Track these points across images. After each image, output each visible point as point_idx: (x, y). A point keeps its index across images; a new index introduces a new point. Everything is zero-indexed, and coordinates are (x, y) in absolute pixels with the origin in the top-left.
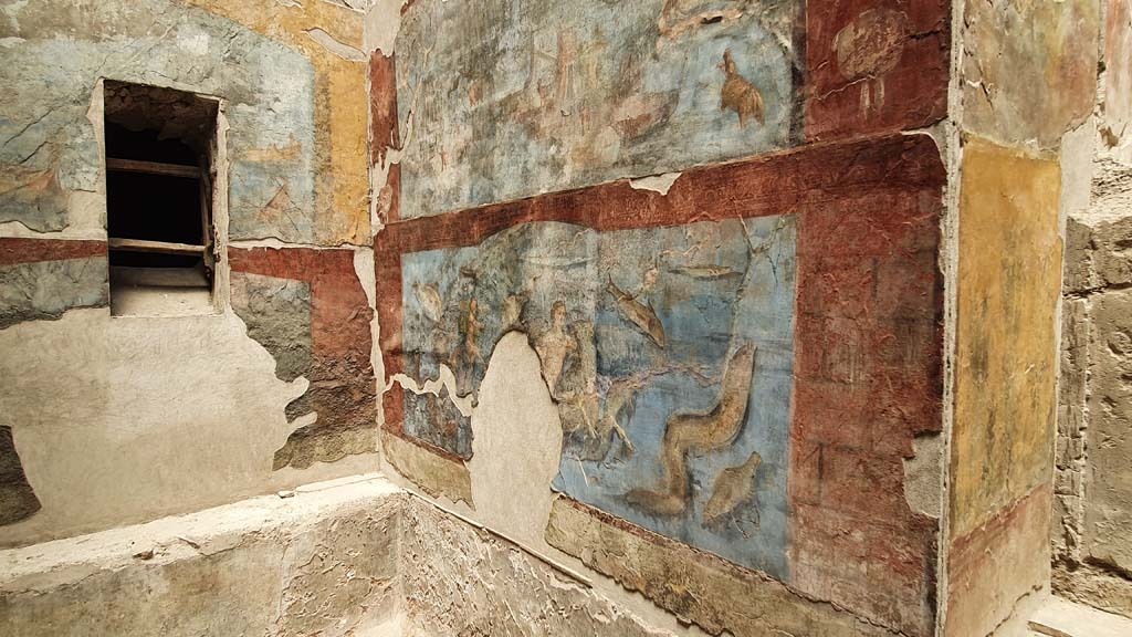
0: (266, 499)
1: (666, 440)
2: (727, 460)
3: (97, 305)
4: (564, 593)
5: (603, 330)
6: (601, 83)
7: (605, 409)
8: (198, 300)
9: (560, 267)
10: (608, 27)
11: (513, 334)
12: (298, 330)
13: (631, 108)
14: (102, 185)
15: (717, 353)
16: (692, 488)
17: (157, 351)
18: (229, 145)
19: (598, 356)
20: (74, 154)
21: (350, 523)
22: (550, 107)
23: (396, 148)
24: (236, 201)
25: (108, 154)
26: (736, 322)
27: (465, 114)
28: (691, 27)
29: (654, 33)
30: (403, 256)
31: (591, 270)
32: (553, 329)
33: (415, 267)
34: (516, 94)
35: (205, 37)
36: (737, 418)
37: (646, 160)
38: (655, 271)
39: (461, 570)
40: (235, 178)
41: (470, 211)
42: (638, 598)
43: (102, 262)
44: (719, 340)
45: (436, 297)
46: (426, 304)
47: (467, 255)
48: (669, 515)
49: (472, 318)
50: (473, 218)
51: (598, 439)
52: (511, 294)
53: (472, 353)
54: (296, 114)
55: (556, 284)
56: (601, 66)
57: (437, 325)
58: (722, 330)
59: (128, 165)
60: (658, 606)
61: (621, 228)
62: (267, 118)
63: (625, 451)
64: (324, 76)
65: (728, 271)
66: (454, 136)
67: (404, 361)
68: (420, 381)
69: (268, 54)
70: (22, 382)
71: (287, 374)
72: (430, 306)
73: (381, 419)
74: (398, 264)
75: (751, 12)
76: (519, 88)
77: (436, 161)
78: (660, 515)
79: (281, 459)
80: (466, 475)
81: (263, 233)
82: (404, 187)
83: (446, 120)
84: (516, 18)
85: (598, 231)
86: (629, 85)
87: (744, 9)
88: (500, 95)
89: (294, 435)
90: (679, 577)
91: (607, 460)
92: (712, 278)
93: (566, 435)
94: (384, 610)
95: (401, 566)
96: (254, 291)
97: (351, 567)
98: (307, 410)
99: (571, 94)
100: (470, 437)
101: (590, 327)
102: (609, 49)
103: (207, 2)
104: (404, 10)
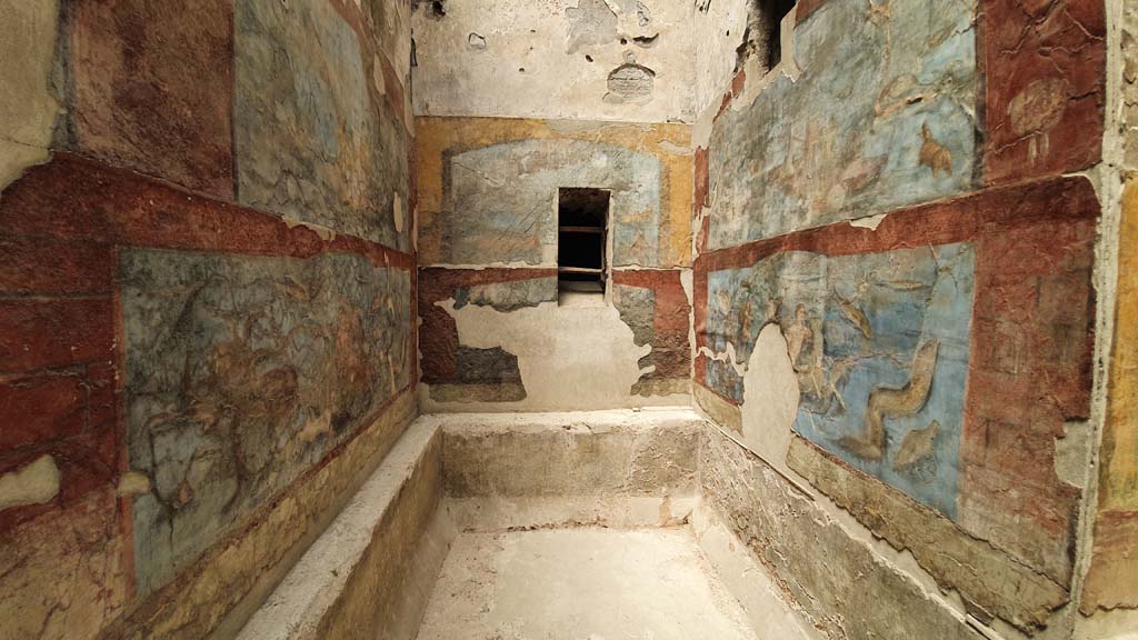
0: (626, 411)
1: (869, 404)
2: (913, 424)
3: (552, 300)
4: (796, 501)
5: (829, 325)
6: (833, 155)
7: (828, 379)
8: (598, 298)
9: (803, 281)
10: (840, 115)
11: (771, 325)
12: (647, 317)
13: (854, 170)
14: (556, 241)
15: (909, 345)
16: (886, 441)
17: (577, 325)
18: (615, 214)
19: (825, 342)
20: (545, 226)
21: (669, 433)
22: (800, 174)
23: (708, 206)
24: (617, 245)
25: (561, 223)
26: (925, 321)
27: (748, 182)
28: (899, 108)
29: (872, 115)
30: (709, 273)
31: (822, 283)
32: (796, 323)
33: (716, 281)
34: (779, 167)
35: (605, 158)
36: (923, 394)
37: (862, 206)
38: (866, 284)
39: (734, 474)
40: (617, 232)
41: (747, 245)
42: (845, 514)
43: (555, 278)
44: (911, 336)
45: (727, 300)
46: (721, 303)
47: (746, 273)
48: (869, 459)
49: (747, 313)
50: (750, 249)
51: (823, 399)
52: (771, 298)
53: (746, 337)
54: (650, 193)
55: (799, 292)
56: (834, 141)
57: (726, 317)
58: (914, 327)
59: (568, 229)
60: (859, 521)
61: (844, 254)
62: (634, 197)
63: (840, 410)
64: (668, 168)
65: (919, 285)
66: (740, 196)
67: (707, 339)
68: (716, 352)
69: (637, 159)
70: (522, 337)
71: (640, 342)
72: (723, 305)
73: (693, 374)
74: (706, 278)
75: (944, 92)
76: (781, 162)
77: (729, 214)
78: (863, 458)
79: (635, 390)
80: (739, 414)
81: (630, 261)
82: (711, 231)
83: (736, 189)
84: (780, 116)
85: (828, 256)
86: (853, 153)
87: (938, 91)
88: (769, 168)
89: (642, 377)
90: (874, 503)
91: (828, 414)
92: (908, 290)
93: (802, 394)
94: (689, 490)
95: (700, 466)
96: (624, 294)
97: (670, 459)
98: (651, 364)
99: (813, 164)
100: (742, 389)
101: (820, 322)
102: (840, 130)
103: (607, 138)
104: (714, 120)
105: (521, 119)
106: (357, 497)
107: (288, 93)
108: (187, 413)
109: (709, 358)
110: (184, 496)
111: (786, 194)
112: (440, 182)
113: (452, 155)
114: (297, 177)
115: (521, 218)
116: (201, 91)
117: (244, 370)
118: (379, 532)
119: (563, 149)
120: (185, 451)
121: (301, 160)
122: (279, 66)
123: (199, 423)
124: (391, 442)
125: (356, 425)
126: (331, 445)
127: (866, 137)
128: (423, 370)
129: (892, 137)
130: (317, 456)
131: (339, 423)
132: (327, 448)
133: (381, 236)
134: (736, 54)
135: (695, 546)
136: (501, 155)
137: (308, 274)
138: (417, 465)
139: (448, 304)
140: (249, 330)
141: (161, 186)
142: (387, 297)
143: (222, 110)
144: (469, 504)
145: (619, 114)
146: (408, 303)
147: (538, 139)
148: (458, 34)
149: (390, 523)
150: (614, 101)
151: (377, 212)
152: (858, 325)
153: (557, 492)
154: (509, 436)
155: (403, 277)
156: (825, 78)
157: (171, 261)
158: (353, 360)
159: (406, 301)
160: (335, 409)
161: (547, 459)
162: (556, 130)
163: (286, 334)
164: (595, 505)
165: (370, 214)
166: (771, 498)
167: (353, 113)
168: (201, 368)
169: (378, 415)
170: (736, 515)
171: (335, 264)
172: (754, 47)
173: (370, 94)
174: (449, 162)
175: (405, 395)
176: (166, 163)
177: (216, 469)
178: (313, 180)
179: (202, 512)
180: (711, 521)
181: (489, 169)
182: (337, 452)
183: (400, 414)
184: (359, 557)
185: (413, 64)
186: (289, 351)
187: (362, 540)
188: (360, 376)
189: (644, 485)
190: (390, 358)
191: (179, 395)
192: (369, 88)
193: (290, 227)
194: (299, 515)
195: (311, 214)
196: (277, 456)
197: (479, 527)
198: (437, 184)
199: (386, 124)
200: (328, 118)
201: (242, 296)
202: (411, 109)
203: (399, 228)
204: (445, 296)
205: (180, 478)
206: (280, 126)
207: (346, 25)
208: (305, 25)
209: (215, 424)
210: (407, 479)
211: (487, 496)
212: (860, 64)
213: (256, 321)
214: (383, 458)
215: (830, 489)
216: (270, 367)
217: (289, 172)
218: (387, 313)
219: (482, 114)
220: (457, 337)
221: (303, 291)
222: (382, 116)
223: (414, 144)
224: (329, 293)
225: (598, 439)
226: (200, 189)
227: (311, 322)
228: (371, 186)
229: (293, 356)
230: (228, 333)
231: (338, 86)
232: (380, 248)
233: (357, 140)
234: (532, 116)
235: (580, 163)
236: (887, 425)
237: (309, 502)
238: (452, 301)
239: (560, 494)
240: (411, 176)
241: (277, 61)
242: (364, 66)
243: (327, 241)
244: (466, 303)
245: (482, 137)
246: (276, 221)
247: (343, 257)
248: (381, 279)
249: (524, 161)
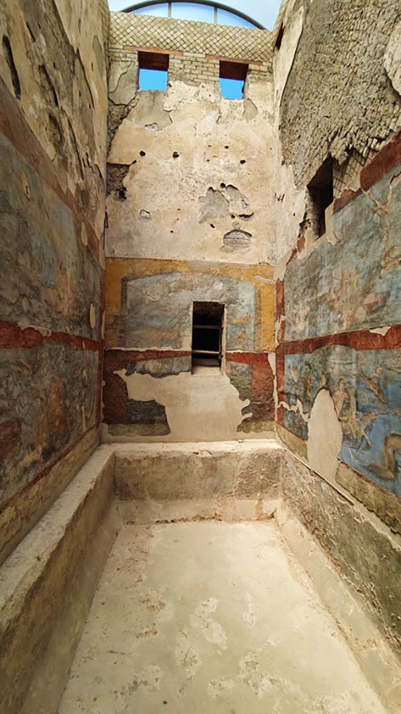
0: (234, 442)
1: (386, 444)
3: (188, 371)
4: (342, 505)
5: (359, 392)
6: (358, 289)
7: (360, 426)
8: (216, 369)
9: (342, 364)
10: (361, 266)
11: (324, 390)
12: (247, 382)
13: (370, 299)
14: (191, 334)
16: (397, 468)
17: (203, 386)
18: (227, 318)
19: (357, 403)
20: (184, 325)
21: (261, 457)
22: (338, 299)
23: (284, 315)
24: (229, 337)
25: (195, 322)
27: (308, 302)
28: (395, 264)
29: (379, 267)
30: (286, 356)
31: (354, 366)
32: (339, 390)
33: (289, 361)
34: (326, 294)
35: (221, 284)
37: (376, 321)
38: (380, 368)
39: (302, 485)
40: (229, 329)
41: (309, 339)
42: (373, 515)
43: (190, 357)
45: (297, 373)
46: (293, 375)
47: (307, 357)
48: (386, 479)
49: (309, 382)
50: (310, 342)
51: (357, 439)
52: (323, 374)
53: (308, 397)
54: (249, 305)
55: (340, 371)
56: (358, 281)
57: (296, 384)
59: (198, 327)
60: (382, 520)
61: (366, 349)
62: (239, 308)
63: (368, 447)
64: (259, 291)
66: (303, 310)
67: (285, 397)
68: (290, 406)
69: (240, 286)
70: (168, 393)
71: (243, 398)
72: (294, 376)
73: (276, 419)
74: (283, 358)
76: (327, 291)
77: (297, 320)
78: (383, 479)
79: (240, 428)
80: (305, 446)
81: (237, 347)
82: (286, 329)
83: (301, 304)
84: (326, 264)
85: (357, 350)
86: (370, 289)
88: (320, 294)
89: (244, 420)
90: (391, 509)
91: (361, 449)
93: (344, 435)
94: (274, 495)
95: (281, 479)
96: (233, 368)
97: (262, 474)
99: (346, 293)
100: (307, 430)
101: (354, 390)
102: (361, 275)
103: (223, 273)
104: (287, 264)
105: (171, 260)
106: (56, 503)
107: (26, 248)
109: (286, 409)
111: (330, 311)
112: (120, 297)
113: (128, 281)
114: (29, 298)
115: (169, 320)
118: (70, 528)
119: (196, 279)
121: (32, 287)
122: (22, 232)
124: (81, 464)
125: (58, 454)
126: (41, 468)
127: (377, 280)
128: (105, 415)
129: (392, 281)
130: (31, 476)
131: (47, 454)
132: (38, 471)
133: (81, 331)
134: (299, 227)
135: (279, 533)
136: (158, 281)
137: (32, 358)
138: (97, 480)
139: (122, 373)
142: (83, 369)
144: (132, 505)
145: (230, 259)
146: (96, 372)
147: (181, 272)
148: (133, 210)
149: (78, 520)
150: (227, 251)
151: (79, 316)
152: (377, 393)
153: (189, 496)
154: (158, 459)
155: (95, 356)
156: (352, 244)
158: (58, 411)
159: (95, 371)
160: (45, 444)
161: (182, 474)
162: (192, 267)
163: (15, 397)
164: (214, 505)
165: (74, 318)
166: (326, 502)
167: (67, 257)
169: (73, 447)
170: (304, 513)
171: (50, 350)
172: (310, 223)
173: (78, 245)
174: (126, 285)
175: (92, 432)
178: (39, 299)
180: (289, 516)
181: (151, 290)
182: (44, 474)
183: (88, 445)
184: (56, 546)
185: (106, 226)
186: (17, 408)
187: (58, 534)
188: (63, 422)
189: (245, 492)
190: (83, 408)
192: (77, 243)
193: (23, 329)
194: (17, 517)
195: (37, 320)
196: (4, 478)
197: (137, 520)
198: (118, 299)
199: (87, 263)
200: (51, 261)
202: (103, 252)
203: (93, 326)
204: (120, 367)
206: (20, 268)
207: (66, 206)
208: (40, 207)
210: (91, 490)
211: (143, 499)
212: (371, 237)
214: (75, 475)
215: (363, 498)
216: (4, 419)
217: (24, 295)
218: (82, 379)
219: (147, 257)
220: (127, 394)
221: (28, 369)
222: (85, 258)
223: (105, 274)
224: (45, 369)
225: (216, 461)
227: (32, 388)
228: (77, 301)
229: (19, 411)
231: (59, 243)
232: (80, 339)
233: (69, 273)
234: (177, 259)
235: (206, 287)
236: (397, 458)
237: (24, 508)
238: (124, 371)
239: (191, 498)
240: (102, 294)
241: (21, 229)
242: (75, 229)
243: (46, 337)
244: (133, 372)
245: (146, 270)
246: (14, 326)
247: (56, 346)
248: (79, 359)
249: (172, 285)
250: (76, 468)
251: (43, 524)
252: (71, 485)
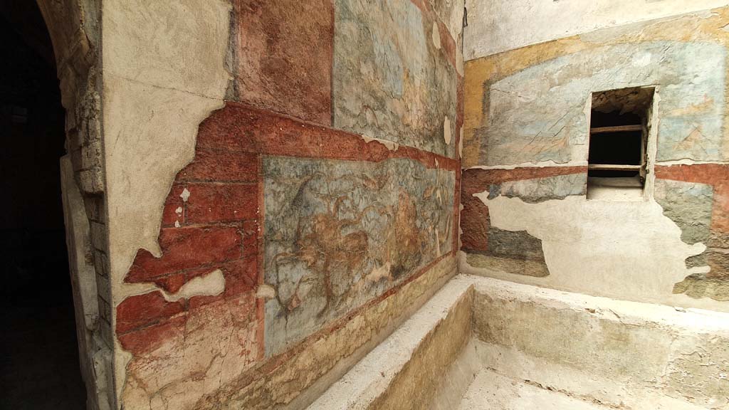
0: (665, 307)
3: (580, 194)
8: (634, 194)
14: (587, 141)
17: (608, 217)
18: (660, 110)
20: (576, 129)
25: (593, 125)
40: (663, 127)
43: (585, 175)
59: (601, 130)
70: (547, 223)
71: (689, 240)
96: (668, 189)
98: (703, 264)
103: (652, 35)
105: (554, 41)
107: (369, 56)
108: (298, 254)
110: (294, 303)
112: (481, 106)
113: (491, 84)
114: (373, 109)
115: (551, 124)
116: (313, 60)
117: (333, 232)
119: (598, 57)
120: (296, 277)
121: (376, 98)
122: (363, 38)
123: (305, 261)
124: (435, 290)
125: (408, 275)
126: (390, 285)
128: (463, 243)
130: (380, 292)
131: (396, 272)
132: (387, 287)
133: (433, 147)
136: (533, 75)
137: (378, 172)
138: (451, 311)
139: (483, 196)
140: (337, 207)
141: (286, 119)
142: (436, 189)
143: (326, 71)
144: (493, 349)
146: (453, 194)
147: (571, 54)
149: (426, 347)
151: (430, 131)
154: (530, 305)
155: (450, 176)
157: (291, 164)
158: (407, 231)
159: (451, 193)
160: (393, 262)
162: (589, 42)
163: (361, 211)
164: (619, 390)
165: (425, 132)
167: (415, 64)
168: (307, 228)
169: (426, 270)
171: (397, 165)
173: (429, 49)
174: (489, 89)
175: (448, 258)
176: (291, 105)
177: (314, 290)
178: (384, 111)
179: (305, 315)
181: (522, 89)
182: (393, 291)
183: (443, 271)
184: (401, 368)
185: (465, 25)
186: (363, 222)
187: (405, 357)
188: (413, 242)
190: (437, 232)
191: (294, 243)
192: (428, 45)
193: (367, 142)
194: (366, 327)
195: (382, 133)
196: (352, 287)
197: (499, 369)
198: (479, 108)
199: (440, 69)
200: (397, 68)
201: (334, 186)
202: (459, 57)
203: (448, 142)
204: (481, 189)
205: (293, 292)
206: (362, 77)
207: (413, 5)
208: (382, 9)
209: (314, 263)
210: (442, 320)
211: (508, 347)
213: (342, 201)
214: (428, 299)
216: (350, 231)
217: (367, 107)
218: (435, 200)
219: (517, 46)
220: (489, 220)
221: (374, 183)
222: (437, 64)
223: (462, 82)
224: (392, 186)
226: (311, 120)
227: (379, 204)
228: (427, 113)
229: (367, 225)
230: (323, 208)
231: (405, 48)
232: (432, 155)
233: (417, 82)
234: (565, 35)
235: (617, 66)
237: (373, 320)
238: (486, 194)
240: (459, 105)
241: (362, 35)
242: (425, 31)
243: (392, 151)
244: (498, 195)
245: (516, 64)
246: (358, 138)
247: (403, 161)
248: (432, 177)
249: (555, 76)
250: (429, 292)
251: (391, 340)
252: (422, 309)
